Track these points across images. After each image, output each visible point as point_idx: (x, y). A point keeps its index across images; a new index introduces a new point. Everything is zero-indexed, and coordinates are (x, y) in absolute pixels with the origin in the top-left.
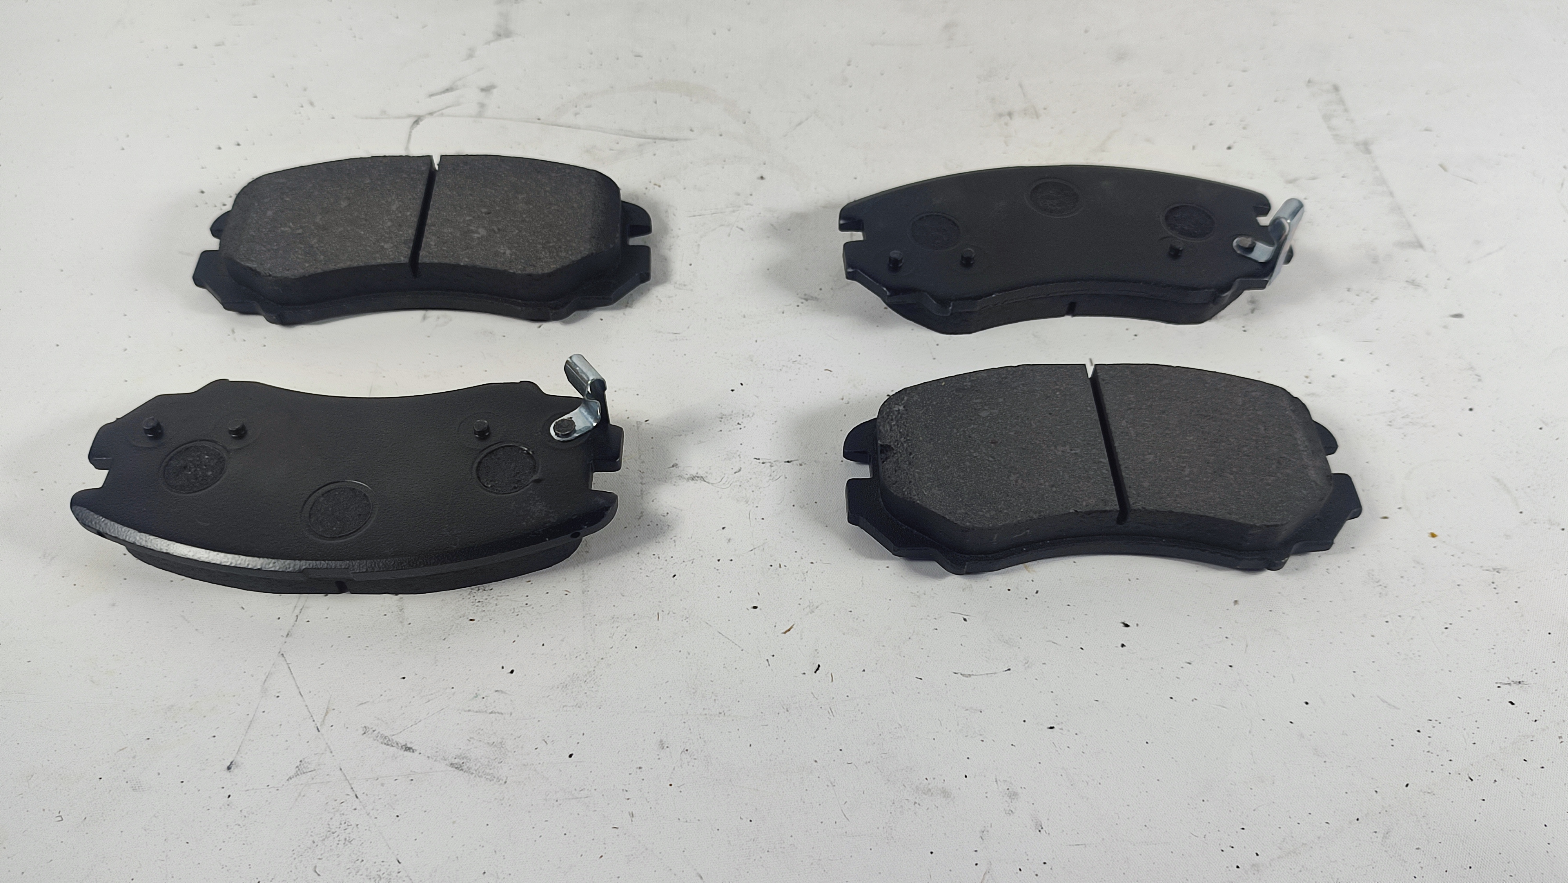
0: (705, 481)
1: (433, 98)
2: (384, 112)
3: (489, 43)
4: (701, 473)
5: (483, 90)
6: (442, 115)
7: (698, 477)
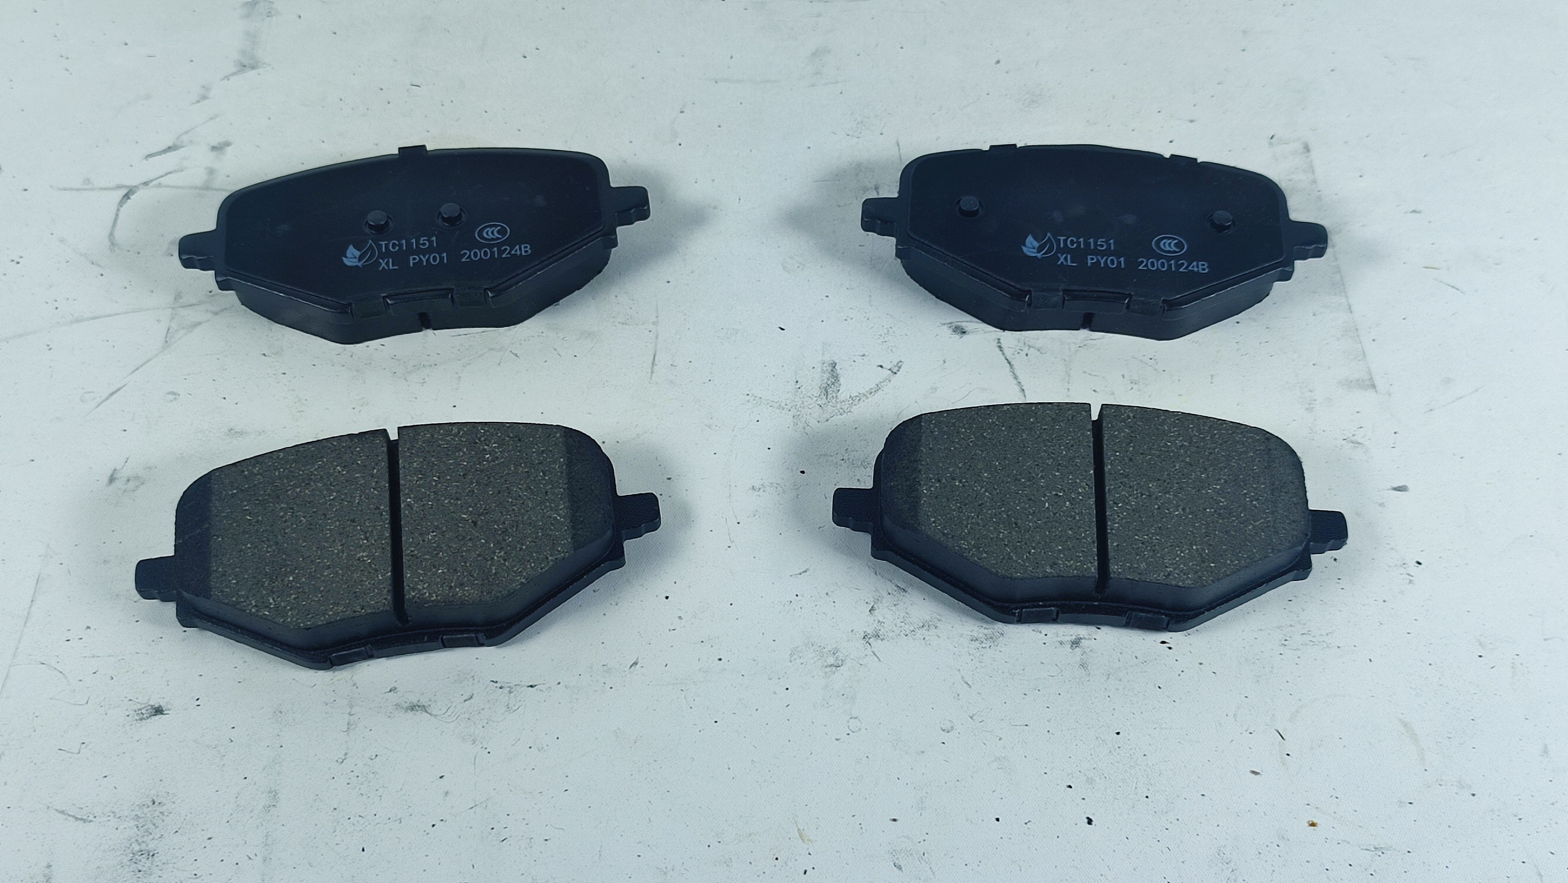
0: (427, 712)
1: (150, 159)
2: (88, 181)
3: (227, 78)
4: (424, 701)
5: (214, 148)
6: (160, 185)
7: (419, 706)
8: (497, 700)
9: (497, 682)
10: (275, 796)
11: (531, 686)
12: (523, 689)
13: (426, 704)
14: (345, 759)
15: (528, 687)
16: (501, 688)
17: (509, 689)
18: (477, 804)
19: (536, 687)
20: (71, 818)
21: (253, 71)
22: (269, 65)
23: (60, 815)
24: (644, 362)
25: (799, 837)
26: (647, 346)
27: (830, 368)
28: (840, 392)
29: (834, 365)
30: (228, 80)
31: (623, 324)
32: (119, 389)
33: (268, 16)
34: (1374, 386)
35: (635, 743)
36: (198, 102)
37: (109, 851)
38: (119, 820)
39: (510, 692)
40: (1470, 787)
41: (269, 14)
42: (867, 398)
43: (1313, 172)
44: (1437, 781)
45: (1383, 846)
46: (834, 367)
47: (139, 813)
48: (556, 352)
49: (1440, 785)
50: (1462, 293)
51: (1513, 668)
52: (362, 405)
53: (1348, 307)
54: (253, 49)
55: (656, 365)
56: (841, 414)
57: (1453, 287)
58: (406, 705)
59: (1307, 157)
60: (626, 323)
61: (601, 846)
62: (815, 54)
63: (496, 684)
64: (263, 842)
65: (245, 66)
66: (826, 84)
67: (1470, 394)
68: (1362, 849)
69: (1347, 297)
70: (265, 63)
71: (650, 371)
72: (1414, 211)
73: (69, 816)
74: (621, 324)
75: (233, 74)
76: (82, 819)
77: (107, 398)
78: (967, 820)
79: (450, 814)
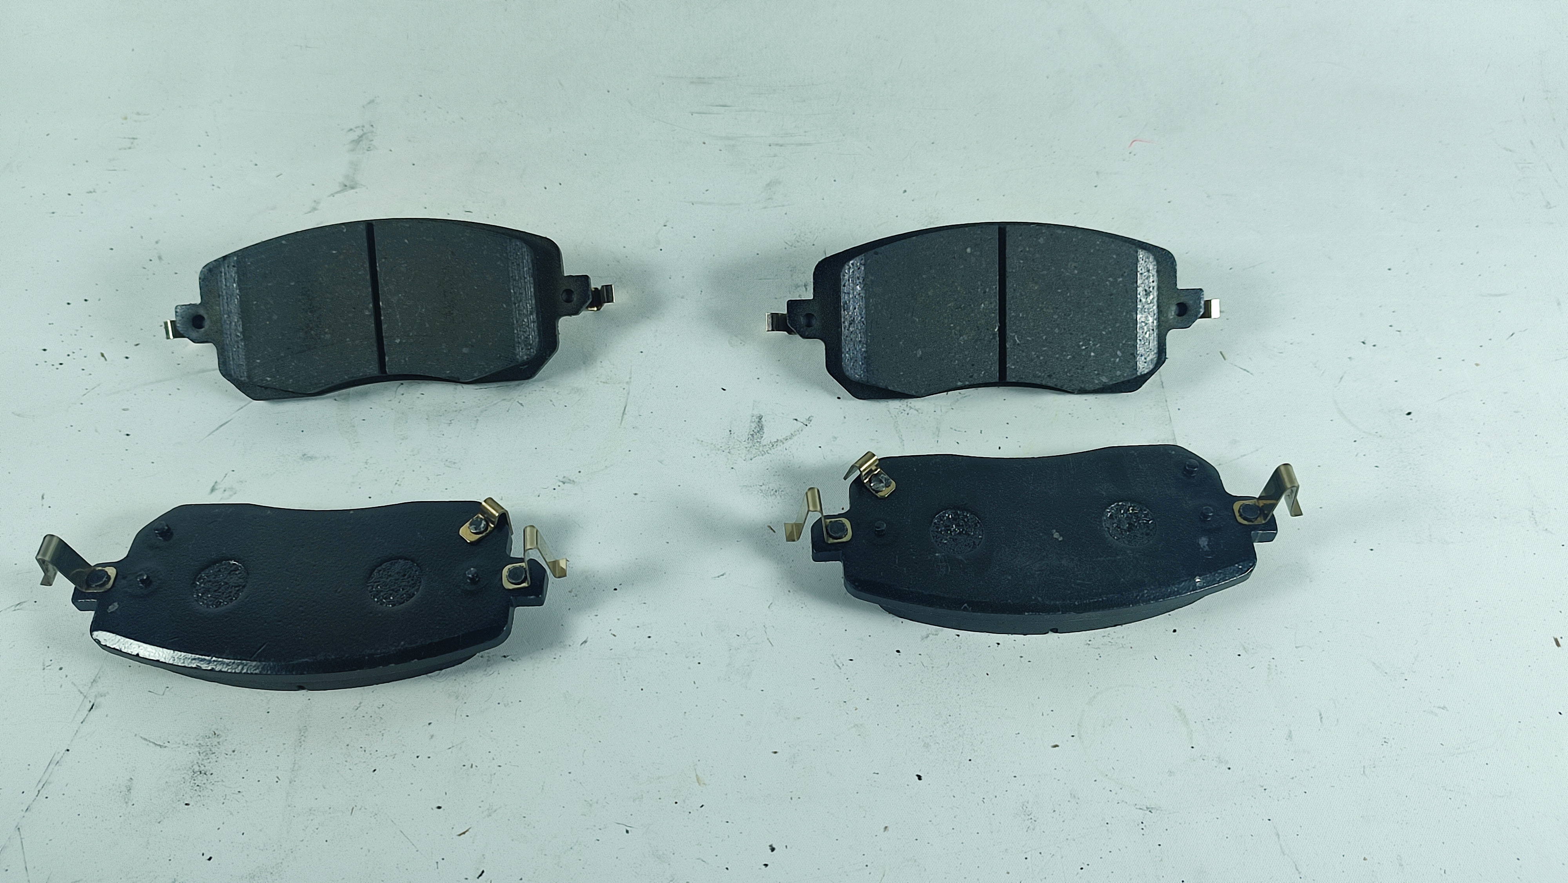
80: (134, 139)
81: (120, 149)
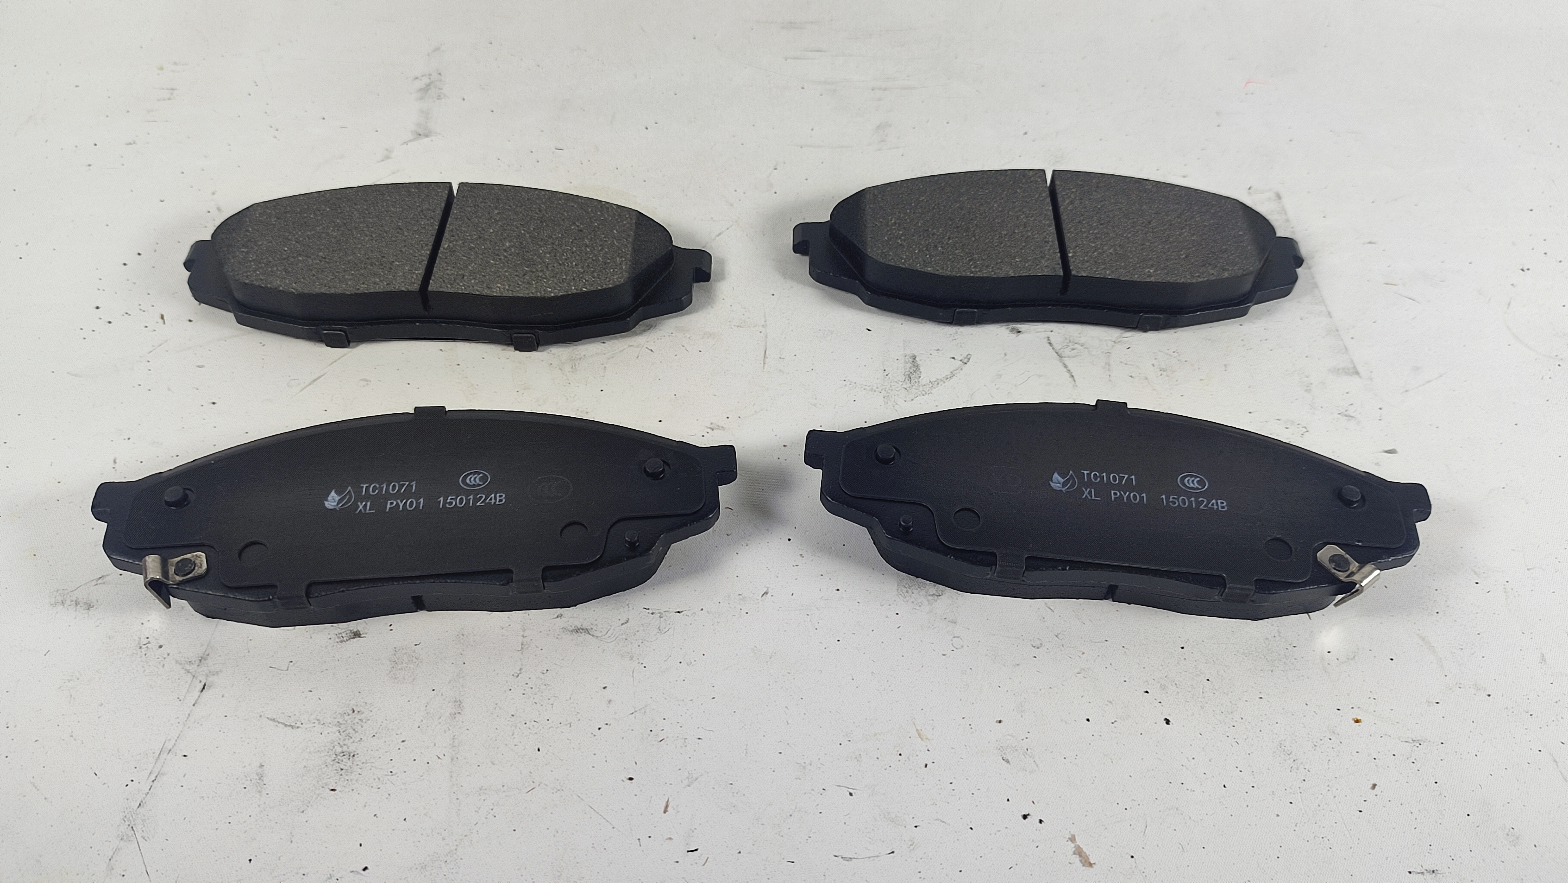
8: (650, 624)
9: (648, 609)
10: (460, 705)
11: (679, 612)
12: (671, 614)
13: (589, 628)
14: (520, 673)
15: (676, 612)
16: (652, 614)
17: (659, 615)
18: (636, 710)
19: (682, 613)
20: (280, 725)
21: (427, 139)
22: (440, 134)
23: (271, 723)
24: (757, 356)
25: (918, 736)
26: (758, 344)
27: (911, 360)
28: (921, 378)
29: (914, 357)
30: (407, 145)
31: (738, 326)
32: (320, 377)
33: (438, 99)
34: (1357, 373)
35: (770, 658)
36: (383, 160)
37: (315, 753)
38: (322, 726)
39: (661, 617)
40: (1485, 690)
41: (439, 98)
42: (944, 382)
43: (1286, 213)
44: (1456, 684)
45: (1419, 739)
46: (915, 359)
47: (341, 721)
48: (684, 348)
49: (1460, 688)
50: (1418, 302)
51: (1505, 592)
52: (524, 389)
53: (1327, 313)
54: (426, 122)
55: (767, 358)
56: (923, 395)
57: (1410, 298)
58: (571, 629)
59: (1279, 203)
60: (741, 326)
61: (747, 745)
62: (879, 127)
63: (648, 611)
64: (450, 744)
65: (420, 135)
66: (890, 149)
67: (1436, 378)
68: (1402, 741)
69: (1326, 306)
70: (436, 133)
71: (762, 362)
72: (1370, 243)
73: (279, 723)
74: (736, 327)
75: (410, 141)
76: (290, 726)
77: (310, 384)
78: (1062, 720)
79: (614, 719)
80: (173, 89)
81: (159, 100)
